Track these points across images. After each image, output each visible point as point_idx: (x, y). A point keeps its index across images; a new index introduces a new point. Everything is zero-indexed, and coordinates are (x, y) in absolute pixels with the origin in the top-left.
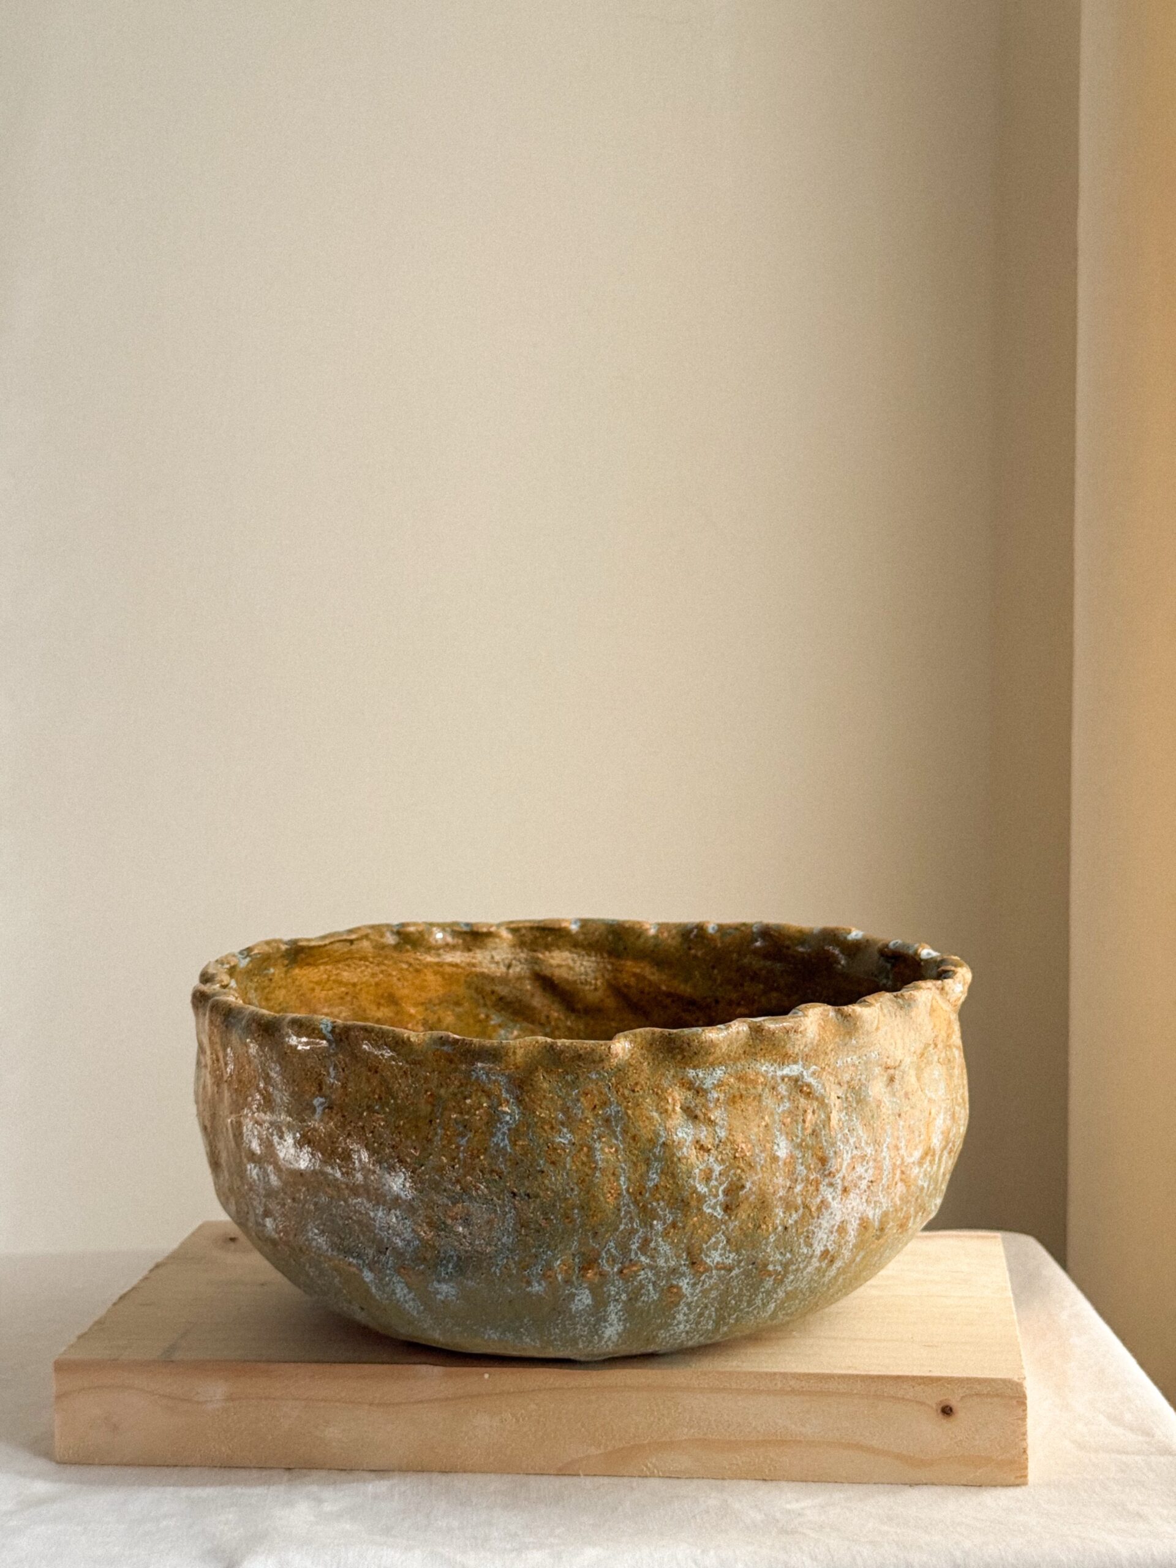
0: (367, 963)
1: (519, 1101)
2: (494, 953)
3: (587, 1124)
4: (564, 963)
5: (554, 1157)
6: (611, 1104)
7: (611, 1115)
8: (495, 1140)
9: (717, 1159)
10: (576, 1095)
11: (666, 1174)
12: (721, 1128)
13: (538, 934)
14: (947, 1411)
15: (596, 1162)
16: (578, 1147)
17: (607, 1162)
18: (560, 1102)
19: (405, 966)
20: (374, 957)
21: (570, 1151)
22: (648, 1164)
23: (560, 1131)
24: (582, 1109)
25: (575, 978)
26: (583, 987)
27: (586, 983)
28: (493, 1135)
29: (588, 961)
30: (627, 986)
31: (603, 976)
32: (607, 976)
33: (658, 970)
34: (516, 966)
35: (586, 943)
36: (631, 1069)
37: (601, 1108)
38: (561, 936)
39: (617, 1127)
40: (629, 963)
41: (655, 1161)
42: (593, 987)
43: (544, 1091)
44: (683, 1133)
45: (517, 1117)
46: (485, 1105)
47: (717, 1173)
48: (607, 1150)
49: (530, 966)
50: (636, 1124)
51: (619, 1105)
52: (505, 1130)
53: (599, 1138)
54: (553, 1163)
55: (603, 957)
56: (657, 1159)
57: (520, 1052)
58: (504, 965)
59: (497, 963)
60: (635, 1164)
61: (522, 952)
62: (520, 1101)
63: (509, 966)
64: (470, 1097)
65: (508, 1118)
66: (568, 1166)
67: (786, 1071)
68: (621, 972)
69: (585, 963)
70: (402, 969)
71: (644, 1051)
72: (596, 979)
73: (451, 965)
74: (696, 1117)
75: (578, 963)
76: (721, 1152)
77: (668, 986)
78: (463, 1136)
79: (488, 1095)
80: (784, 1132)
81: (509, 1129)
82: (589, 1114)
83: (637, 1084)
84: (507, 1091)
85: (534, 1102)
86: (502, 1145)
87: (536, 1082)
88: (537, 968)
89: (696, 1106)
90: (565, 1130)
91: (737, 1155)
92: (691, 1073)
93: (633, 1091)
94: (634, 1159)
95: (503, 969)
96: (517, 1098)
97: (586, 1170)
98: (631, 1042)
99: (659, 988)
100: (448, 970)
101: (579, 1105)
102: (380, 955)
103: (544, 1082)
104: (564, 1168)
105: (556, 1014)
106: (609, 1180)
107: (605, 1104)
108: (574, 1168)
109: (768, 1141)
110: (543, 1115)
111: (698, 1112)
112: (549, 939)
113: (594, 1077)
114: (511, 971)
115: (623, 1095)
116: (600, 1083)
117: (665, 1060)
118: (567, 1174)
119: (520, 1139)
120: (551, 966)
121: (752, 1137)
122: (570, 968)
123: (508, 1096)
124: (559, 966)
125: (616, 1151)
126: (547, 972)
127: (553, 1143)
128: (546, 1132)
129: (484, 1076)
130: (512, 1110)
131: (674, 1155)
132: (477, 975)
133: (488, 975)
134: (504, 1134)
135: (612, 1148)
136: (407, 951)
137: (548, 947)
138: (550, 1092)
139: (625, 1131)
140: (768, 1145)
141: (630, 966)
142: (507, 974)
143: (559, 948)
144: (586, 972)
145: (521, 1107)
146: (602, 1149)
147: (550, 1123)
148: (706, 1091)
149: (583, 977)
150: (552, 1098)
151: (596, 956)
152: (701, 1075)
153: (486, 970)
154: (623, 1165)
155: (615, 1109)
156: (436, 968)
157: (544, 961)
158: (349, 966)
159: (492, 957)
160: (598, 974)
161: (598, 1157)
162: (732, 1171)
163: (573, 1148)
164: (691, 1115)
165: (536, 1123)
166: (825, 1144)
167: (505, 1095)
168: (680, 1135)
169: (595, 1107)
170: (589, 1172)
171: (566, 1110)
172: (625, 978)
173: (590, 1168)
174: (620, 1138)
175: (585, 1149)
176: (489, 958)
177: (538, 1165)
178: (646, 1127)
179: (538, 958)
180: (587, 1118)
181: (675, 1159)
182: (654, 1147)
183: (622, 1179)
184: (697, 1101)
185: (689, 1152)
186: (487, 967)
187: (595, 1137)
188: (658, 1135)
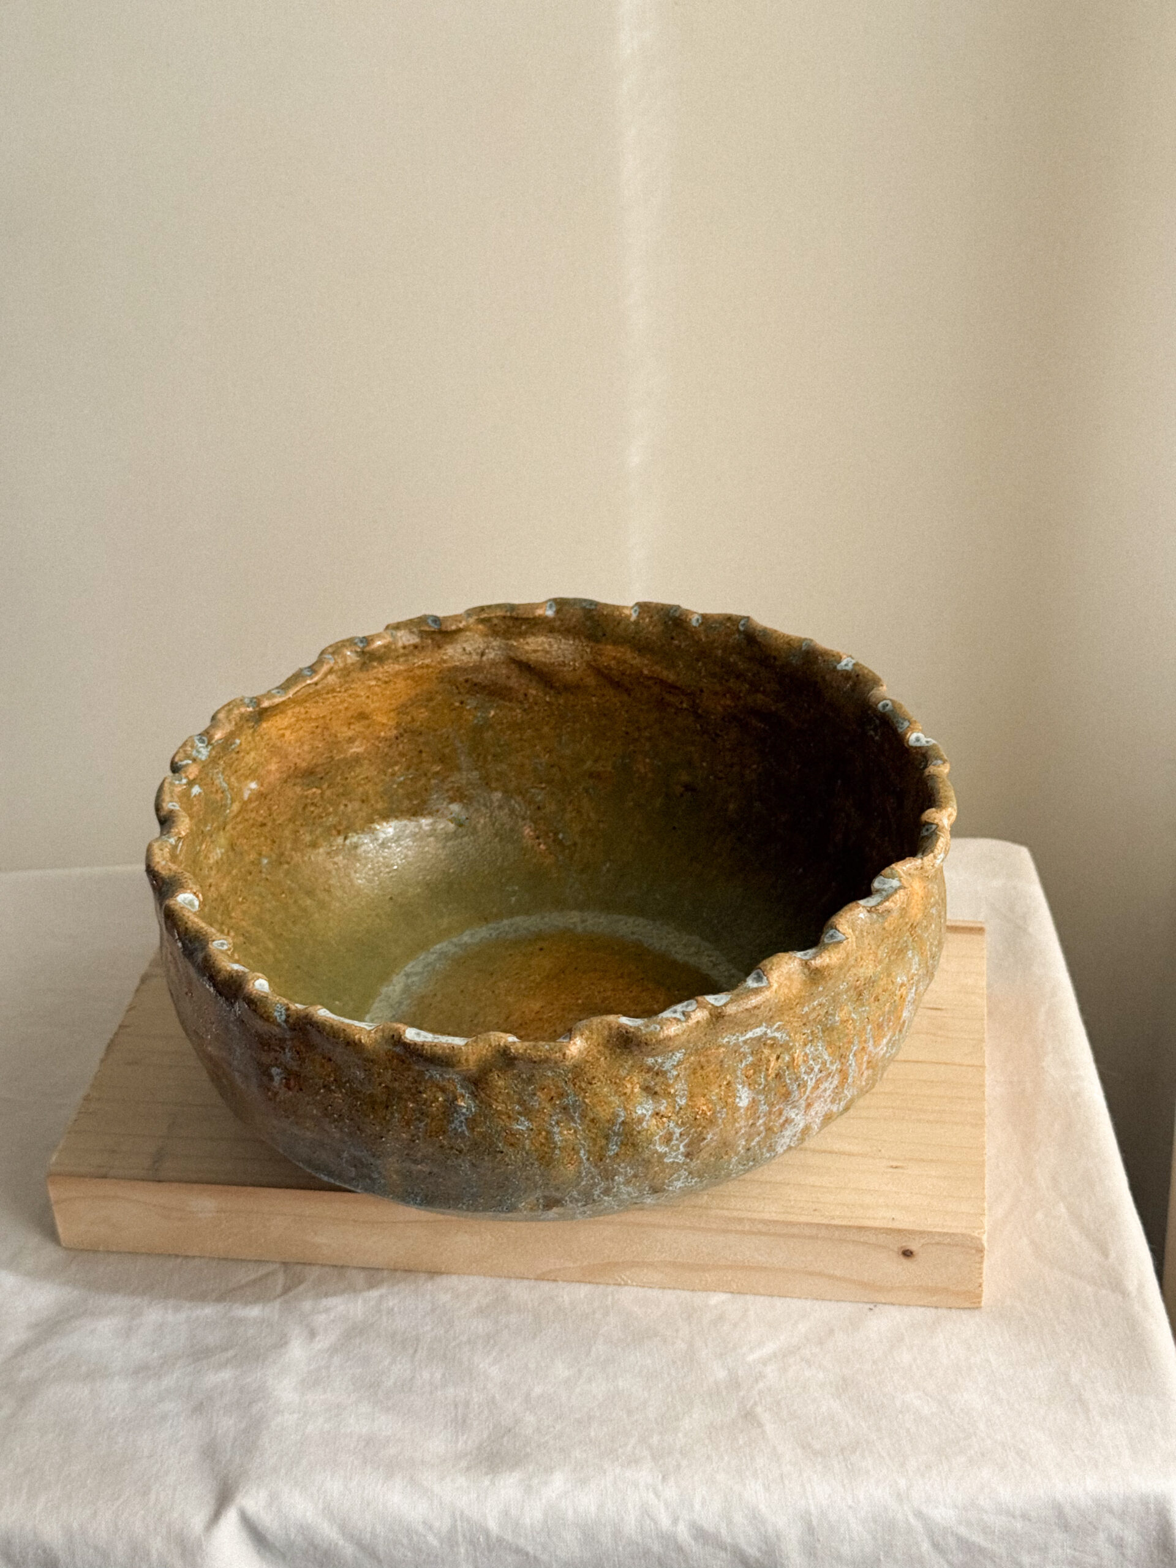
0: (335, 694)
1: (474, 1096)
2: (465, 645)
3: (544, 1113)
4: (539, 648)
5: (513, 1140)
6: (568, 1095)
7: (568, 1104)
8: (453, 1126)
9: (677, 1124)
10: (532, 1090)
11: (626, 1145)
12: (681, 1097)
13: (511, 624)
14: (907, 1254)
15: (555, 1143)
16: (537, 1132)
17: (566, 1141)
18: (516, 1097)
19: (373, 683)
20: (340, 687)
21: (529, 1135)
22: (607, 1137)
23: (518, 1119)
24: (539, 1100)
25: (552, 661)
26: (561, 668)
27: (564, 664)
28: (450, 1122)
29: (565, 644)
30: (608, 667)
31: (582, 657)
32: (586, 657)
33: (639, 655)
34: (490, 653)
35: (562, 628)
36: (588, 1065)
37: (559, 1098)
38: (536, 624)
39: (575, 1113)
40: (609, 647)
41: (615, 1136)
42: (571, 668)
43: (500, 1088)
44: (644, 1109)
45: (473, 1110)
46: (440, 1099)
47: (678, 1135)
48: (565, 1132)
49: (505, 653)
50: (595, 1110)
51: (575, 1095)
52: (463, 1118)
53: (557, 1123)
54: (512, 1145)
55: (581, 641)
56: (616, 1134)
57: (472, 1058)
58: (477, 654)
59: (470, 653)
60: (594, 1140)
61: (495, 640)
62: (476, 1096)
63: (483, 654)
64: (425, 1092)
65: (464, 1110)
66: (527, 1147)
67: (750, 1035)
68: (601, 655)
69: (562, 647)
70: (370, 687)
71: (601, 1048)
72: (574, 660)
73: (421, 667)
74: (656, 1093)
75: (555, 646)
76: (682, 1117)
77: (650, 671)
78: (421, 1122)
79: (443, 1090)
80: (747, 1084)
81: (466, 1119)
82: (548, 1105)
83: (594, 1078)
84: (462, 1087)
85: (490, 1097)
86: (460, 1130)
87: (491, 1081)
88: (512, 654)
89: (656, 1084)
90: (523, 1119)
91: (698, 1117)
92: (650, 1061)
93: (591, 1084)
94: (594, 1136)
95: (475, 657)
96: (472, 1093)
97: (546, 1149)
98: (587, 1039)
99: (641, 672)
100: (418, 672)
101: (536, 1098)
102: (346, 682)
103: (499, 1082)
104: (524, 1148)
105: (534, 692)
106: (569, 1155)
107: (561, 1095)
108: (533, 1148)
109: (730, 1097)
110: (499, 1108)
111: (657, 1089)
112: (524, 627)
113: (550, 1074)
114: (484, 658)
115: (580, 1087)
116: (556, 1079)
117: (622, 1053)
118: (527, 1153)
119: (477, 1126)
120: (527, 652)
121: (713, 1098)
122: (547, 652)
123: (463, 1091)
124: (535, 651)
125: (575, 1132)
126: (524, 658)
127: (511, 1130)
128: (503, 1121)
129: (438, 1076)
130: (468, 1104)
131: (633, 1129)
132: (449, 670)
133: (461, 668)
134: (461, 1122)
135: (570, 1130)
136: (374, 667)
137: (523, 635)
138: (506, 1088)
139: (583, 1116)
140: (730, 1100)
141: (609, 650)
142: (481, 662)
143: (533, 634)
144: (563, 655)
145: (477, 1102)
146: (561, 1133)
147: (507, 1113)
148: (665, 1072)
149: (561, 659)
150: (508, 1093)
151: (574, 639)
152: (660, 1060)
153: (458, 664)
154: (583, 1142)
155: (573, 1099)
156: (405, 674)
157: (518, 648)
158: (317, 702)
159: (464, 649)
160: (577, 656)
161: (556, 1139)
162: (693, 1130)
163: (531, 1133)
164: (649, 1091)
165: (493, 1115)
166: (788, 1082)
167: (460, 1091)
168: (639, 1112)
169: (552, 1098)
170: (549, 1150)
171: (522, 1102)
172: (604, 661)
173: (549, 1147)
174: (579, 1121)
175: (544, 1133)
176: (460, 650)
177: (497, 1147)
178: (604, 1110)
179: (512, 645)
180: (544, 1108)
181: (635, 1133)
182: (614, 1124)
183: (582, 1152)
184: (657, 1080)
185: (650, 1124)
186: (459, 661)
187: (553, 1123)
188: (616, 1115)
